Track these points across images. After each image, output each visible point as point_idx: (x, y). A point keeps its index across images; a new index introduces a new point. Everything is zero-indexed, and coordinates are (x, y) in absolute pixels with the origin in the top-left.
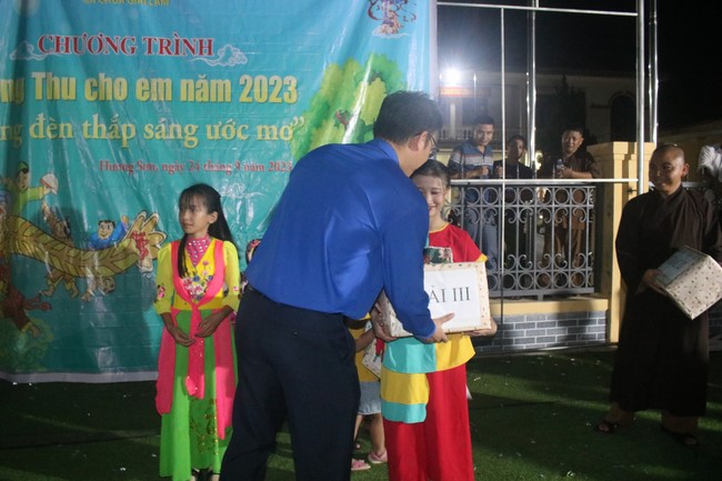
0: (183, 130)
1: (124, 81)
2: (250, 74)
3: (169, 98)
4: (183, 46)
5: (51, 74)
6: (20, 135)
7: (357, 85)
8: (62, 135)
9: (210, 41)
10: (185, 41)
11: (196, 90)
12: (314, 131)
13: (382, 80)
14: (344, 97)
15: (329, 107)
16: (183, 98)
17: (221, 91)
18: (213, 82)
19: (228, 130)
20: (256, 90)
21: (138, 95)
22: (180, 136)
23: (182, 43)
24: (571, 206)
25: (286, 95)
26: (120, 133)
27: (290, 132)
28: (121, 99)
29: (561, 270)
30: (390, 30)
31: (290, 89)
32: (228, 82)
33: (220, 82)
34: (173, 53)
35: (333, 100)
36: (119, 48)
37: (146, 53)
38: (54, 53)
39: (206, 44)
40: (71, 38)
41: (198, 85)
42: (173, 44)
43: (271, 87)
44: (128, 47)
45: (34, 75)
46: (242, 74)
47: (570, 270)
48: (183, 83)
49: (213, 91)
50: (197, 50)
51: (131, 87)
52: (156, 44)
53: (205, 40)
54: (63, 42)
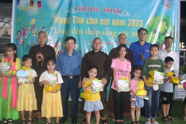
0: (112, 33)
1: (97, 19)
2: (130, 18)
3: (109, 24)
5: (78, 17)
6: (68, 33)
7: (159, 23)
8: (80, 33)
9: (120, 9)
10: (114, 9)
11: (116, 22)
13: (165, 21)
14: (155, 26)
15: (151, 28)
16: (113, 25)
17: (123, 23)
18: (121, 20)
20: (132, 23)
21: (101, 23)
22: (111, 35)
23: (112, 10)
25: (140, 25)
26: (95, 33)
28: (97, 24)
30: (168, 8)
31: (141, 23)
32: (125, 21)
33: (123, 21)
34: (110, 13)
35: (153, 27)
36: (96, 11)
37: (103, 12)
38: (79, 11)
39: (119, 10)
40: (83, 8)
41: (117, 21)
42: (110, 10)
43: (136, 22)
44: (98, 10)
45: (73, 17)
46: (129, 18)
48: (113, 20)
49: (121, 23)
50: (117, 12)
51: (99, 21)
52: (106, 10)
53: (119, 9)
54: (81, 8)
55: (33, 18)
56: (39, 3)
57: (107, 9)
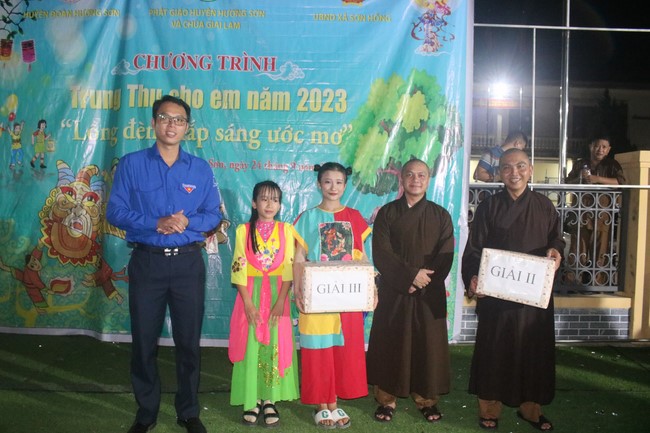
0: (248, 133)
1: (201, 92)
2: (306, 86)
3: (237, 106)
4: (250, 63)
5: (142, 86)
6: (115, 136)
7: (400, 97)
8: (148, 137)
9: (273, 59)
10: (253, 59)
11: (260, 100)
12: (361, 136)
13: (423, 93)
14: (387, 108)
15: (374, 116)
16: (249, 107)
17: (281, 101)
18: (275, 94)
19: (286, 135)
20: (312, 101)
21: (212, 104)
22: (245, 139)
23: (250, 61)
24: (597, 209)
25: (337, 105)
26: (196, 136)
27: (340, 137)
28: (197, 107)
29: (586, 269)
30: (430, 48)
31: (340, 100)
32: (287, 94)
33: (281, 94)
34: (243, 69)
35: (379, 110)
36: (198, 65)
37: (220, 69)
38: (146, 69)
39: (270, 62)
40: (160, 57)
41: (262, 96)
42: (243, 61)
43: (324, 98)
44: (205, 64)
45: (129, 87)
46: (300, 87)
47: (594, 269)
48: (250, 94)
49: (275, 101)
50: (263, 66)
51: (206, 97)
52: (228, 61)
53: (270, 58)
54: (153, 60)
55: (10, 94)
56: (28, 47)
57: (233, 59)
